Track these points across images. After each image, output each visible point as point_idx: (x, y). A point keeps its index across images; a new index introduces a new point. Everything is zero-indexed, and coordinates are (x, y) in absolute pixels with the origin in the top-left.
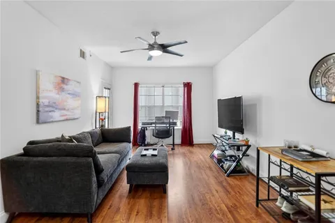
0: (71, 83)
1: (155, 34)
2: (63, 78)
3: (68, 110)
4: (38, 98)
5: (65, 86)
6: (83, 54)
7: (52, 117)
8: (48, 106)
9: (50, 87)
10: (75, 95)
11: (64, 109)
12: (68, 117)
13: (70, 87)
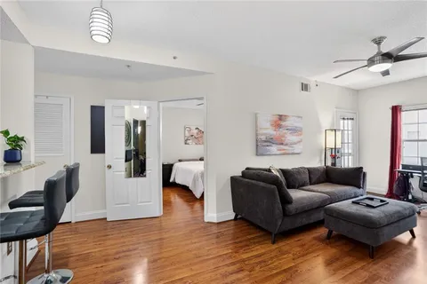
0: (288, 119)
1: (378, 42)
2: (281, 116)
3: (286, 145)
4: (257, 135)
5: (283, 123)
6: (305, 87)
7: (269, 151)
8: (265, 141)
9: (268, 125)
10: (295, 131)
11: (282, 144)
12: (287, 152)
13: (288, 123)
